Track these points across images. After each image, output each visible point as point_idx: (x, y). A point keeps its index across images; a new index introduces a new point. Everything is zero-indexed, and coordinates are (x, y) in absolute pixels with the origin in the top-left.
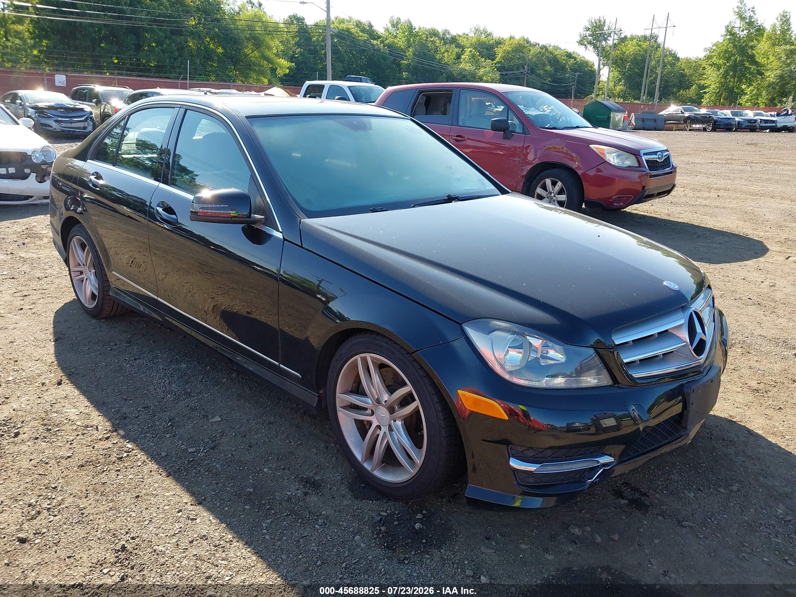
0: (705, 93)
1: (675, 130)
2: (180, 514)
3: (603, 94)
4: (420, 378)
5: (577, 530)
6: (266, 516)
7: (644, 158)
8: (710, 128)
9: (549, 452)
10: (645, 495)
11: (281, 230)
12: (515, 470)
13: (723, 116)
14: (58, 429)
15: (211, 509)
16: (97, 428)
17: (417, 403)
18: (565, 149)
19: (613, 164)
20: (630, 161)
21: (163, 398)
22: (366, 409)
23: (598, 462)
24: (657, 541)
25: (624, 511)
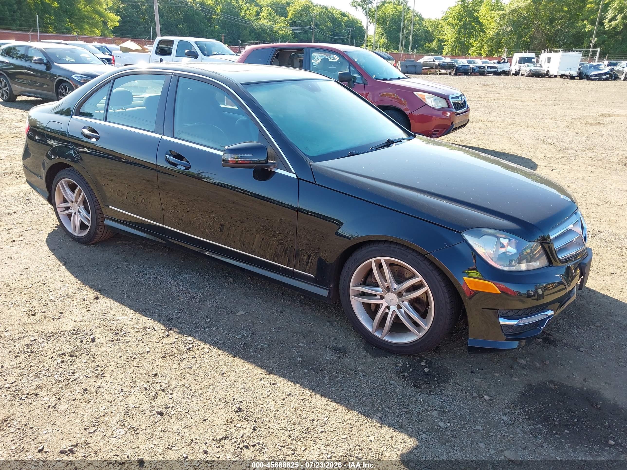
0: (445, 45)
1: (430, 74)
2: (262, 382)
3: (371, 45)
4: (430, 272)
5: (523, 360)
6: (323, 376)
7: (452, 101)
8: (454, 73)
9: (521, 312)
10: (549, 334)
11: (294, 172)
12: (502, 326)
13: (462, 64)
14: (123, 332)
15: (281, 375)
16: (154, 329)
17: (427, 288)
18: (396, 95)
19: (431, 105)
20: (442, 104)
21: (189, 302)
22: (376, 295)
23: (547, 315)
24: (571, 362)
25: (543, 346)
